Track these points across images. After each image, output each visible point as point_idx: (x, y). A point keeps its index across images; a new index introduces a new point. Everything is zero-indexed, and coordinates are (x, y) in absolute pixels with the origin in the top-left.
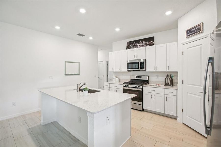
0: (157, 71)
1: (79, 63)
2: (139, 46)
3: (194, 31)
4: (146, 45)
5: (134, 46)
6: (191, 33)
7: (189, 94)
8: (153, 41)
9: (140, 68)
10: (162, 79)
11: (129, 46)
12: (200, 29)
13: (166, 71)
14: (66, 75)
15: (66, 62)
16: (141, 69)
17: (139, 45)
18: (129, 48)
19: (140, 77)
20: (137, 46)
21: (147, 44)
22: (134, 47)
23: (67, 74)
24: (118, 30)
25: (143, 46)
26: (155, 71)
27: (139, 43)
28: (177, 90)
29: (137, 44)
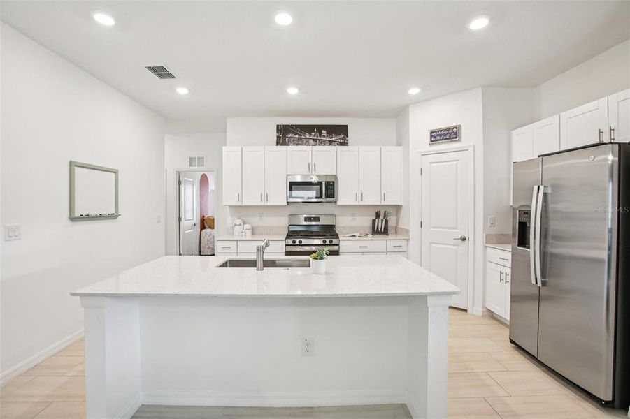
0: (362, 203)
1: (115, 172)
2: (311, 142)
3: (445, 135)
4: (331, 143)
5: (299, 138)
6: (438, 138)
7: (433, 245)
8: (346, 135)
9: (327, 197)
10: (365, 221)
11: (284, 137)
12: (456, 134)
13: (380, 204)
14: (73, 219)
15: (73, 165)
16: (328, 200)
17: (314, 139)
18: (284, 144)
19: (317, 219)
20: (308, 142)
21: (333, 139)
22: (299, 142)
23: (77, 215)
24: (293, 91)
25: (322, 143)
26: (357, 203)
27: (313, 134)
28: (408, 240)
29: (308, 136)
